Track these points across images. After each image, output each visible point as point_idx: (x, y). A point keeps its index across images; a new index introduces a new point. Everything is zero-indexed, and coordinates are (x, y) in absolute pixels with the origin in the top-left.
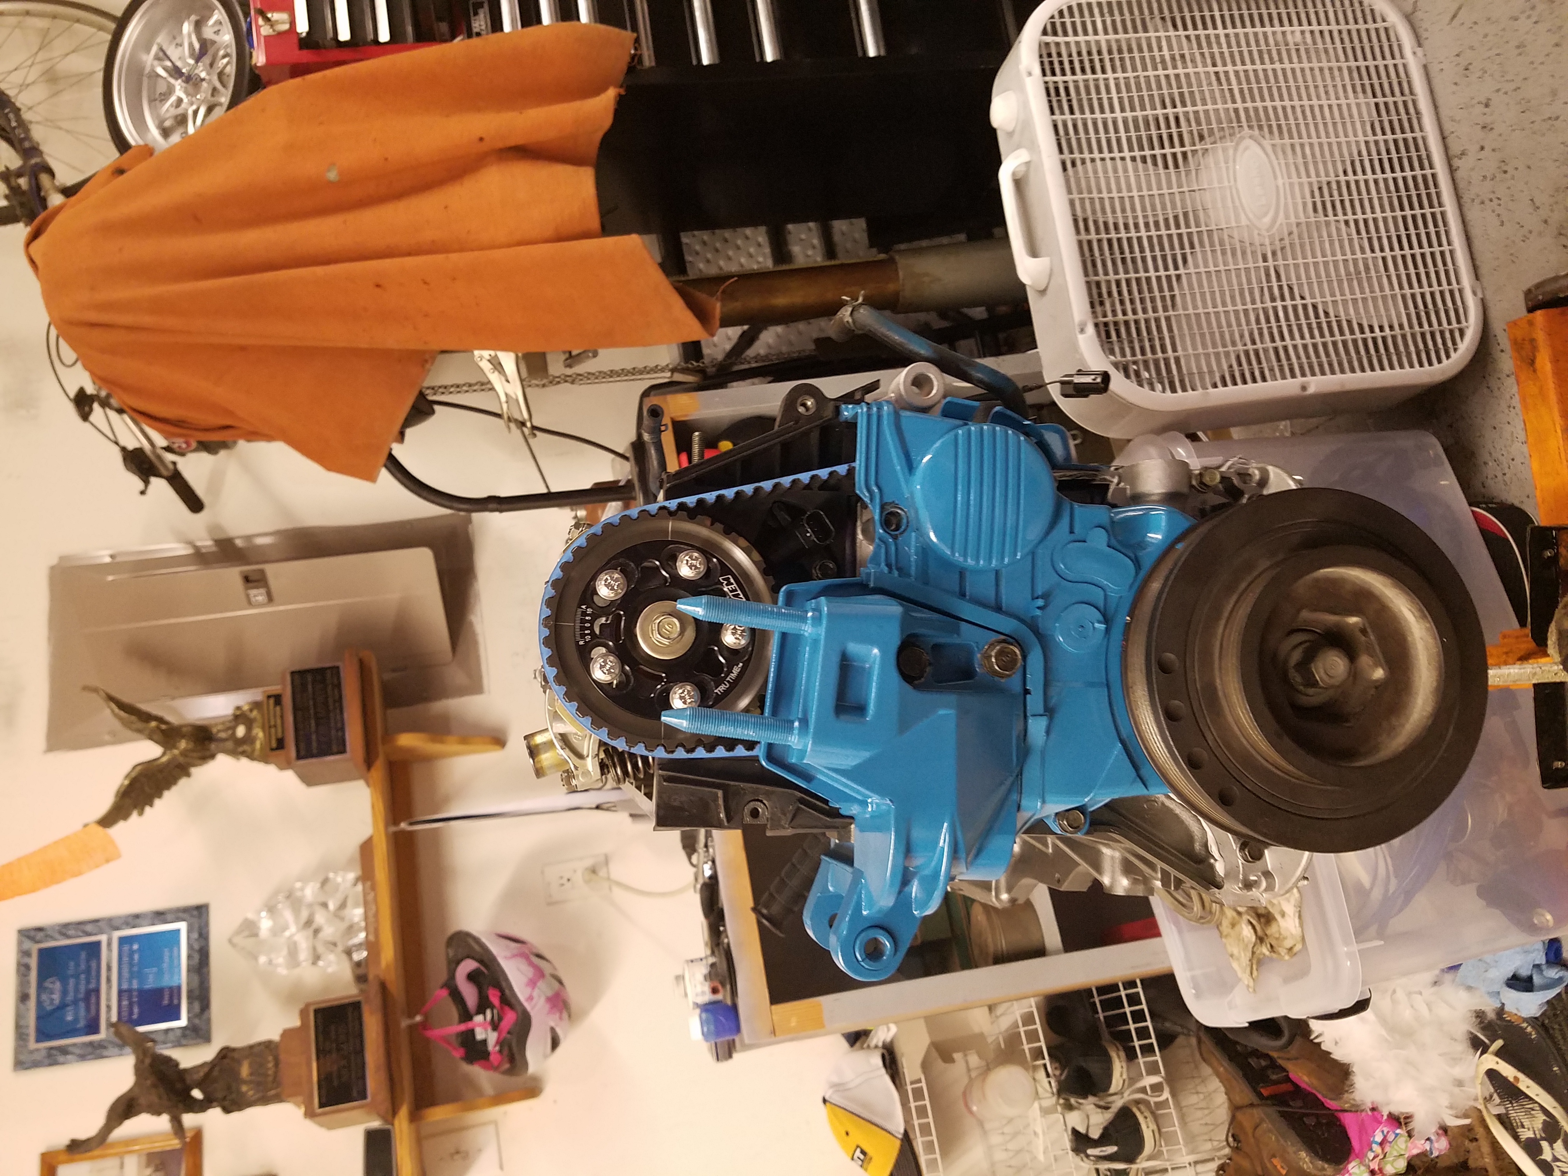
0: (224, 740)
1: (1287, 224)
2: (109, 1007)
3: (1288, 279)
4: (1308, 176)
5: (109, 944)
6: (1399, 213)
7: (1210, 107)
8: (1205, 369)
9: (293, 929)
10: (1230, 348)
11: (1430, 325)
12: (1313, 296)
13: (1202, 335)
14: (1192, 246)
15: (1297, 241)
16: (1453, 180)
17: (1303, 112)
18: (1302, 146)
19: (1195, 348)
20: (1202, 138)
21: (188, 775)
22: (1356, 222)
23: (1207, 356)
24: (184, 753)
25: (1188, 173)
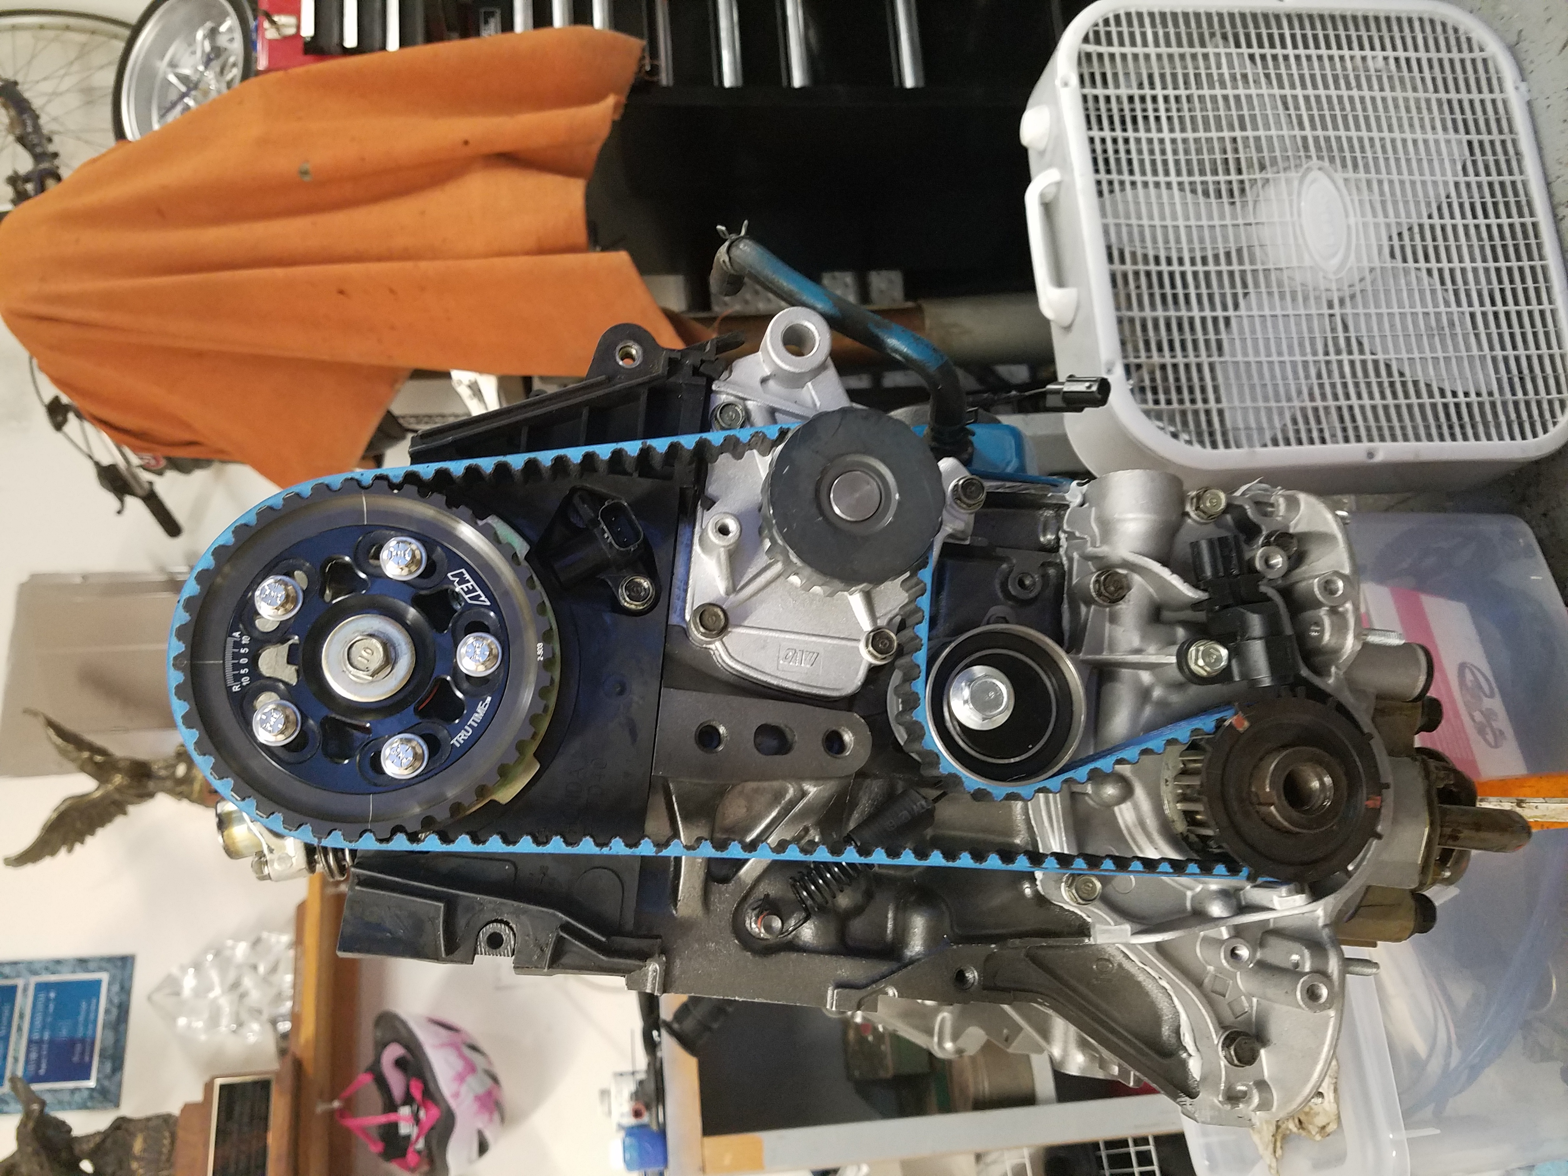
0: (164, 779)
1: (1358, 268)
2: (16, 1060)
3: (1357, 329)
4: (1386, 216)
5: (25, 990)
6: (1491, 264)
7: (1273, 132)
8: (1253, 425)
9: (217, 991)
10: (1284, 404)
11: (1525, 393)
12: (1385, 351)
13: (1252, 387)
14: (1245, 285)
15: (1369, 288)
16: (1558, 231)
17: (1383, 147)
18: (1380, 182)
19: (1242, 399)
20: (1262, 168)
21: (125, 813)
22: (1440, 271)
23: (1257, 410)
24: (118, 789)
25: (1244, 204)
